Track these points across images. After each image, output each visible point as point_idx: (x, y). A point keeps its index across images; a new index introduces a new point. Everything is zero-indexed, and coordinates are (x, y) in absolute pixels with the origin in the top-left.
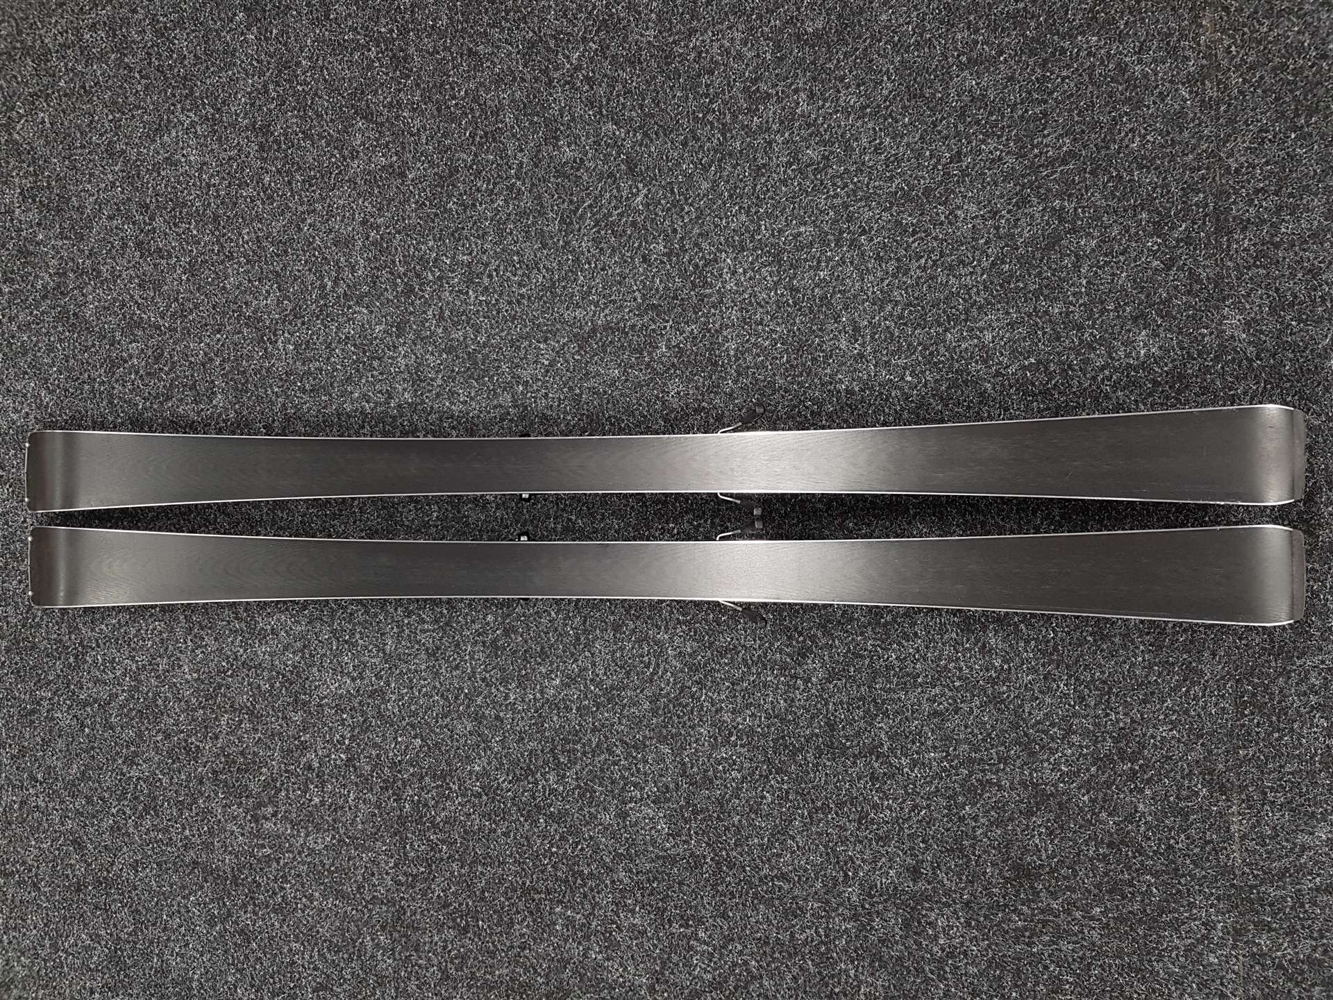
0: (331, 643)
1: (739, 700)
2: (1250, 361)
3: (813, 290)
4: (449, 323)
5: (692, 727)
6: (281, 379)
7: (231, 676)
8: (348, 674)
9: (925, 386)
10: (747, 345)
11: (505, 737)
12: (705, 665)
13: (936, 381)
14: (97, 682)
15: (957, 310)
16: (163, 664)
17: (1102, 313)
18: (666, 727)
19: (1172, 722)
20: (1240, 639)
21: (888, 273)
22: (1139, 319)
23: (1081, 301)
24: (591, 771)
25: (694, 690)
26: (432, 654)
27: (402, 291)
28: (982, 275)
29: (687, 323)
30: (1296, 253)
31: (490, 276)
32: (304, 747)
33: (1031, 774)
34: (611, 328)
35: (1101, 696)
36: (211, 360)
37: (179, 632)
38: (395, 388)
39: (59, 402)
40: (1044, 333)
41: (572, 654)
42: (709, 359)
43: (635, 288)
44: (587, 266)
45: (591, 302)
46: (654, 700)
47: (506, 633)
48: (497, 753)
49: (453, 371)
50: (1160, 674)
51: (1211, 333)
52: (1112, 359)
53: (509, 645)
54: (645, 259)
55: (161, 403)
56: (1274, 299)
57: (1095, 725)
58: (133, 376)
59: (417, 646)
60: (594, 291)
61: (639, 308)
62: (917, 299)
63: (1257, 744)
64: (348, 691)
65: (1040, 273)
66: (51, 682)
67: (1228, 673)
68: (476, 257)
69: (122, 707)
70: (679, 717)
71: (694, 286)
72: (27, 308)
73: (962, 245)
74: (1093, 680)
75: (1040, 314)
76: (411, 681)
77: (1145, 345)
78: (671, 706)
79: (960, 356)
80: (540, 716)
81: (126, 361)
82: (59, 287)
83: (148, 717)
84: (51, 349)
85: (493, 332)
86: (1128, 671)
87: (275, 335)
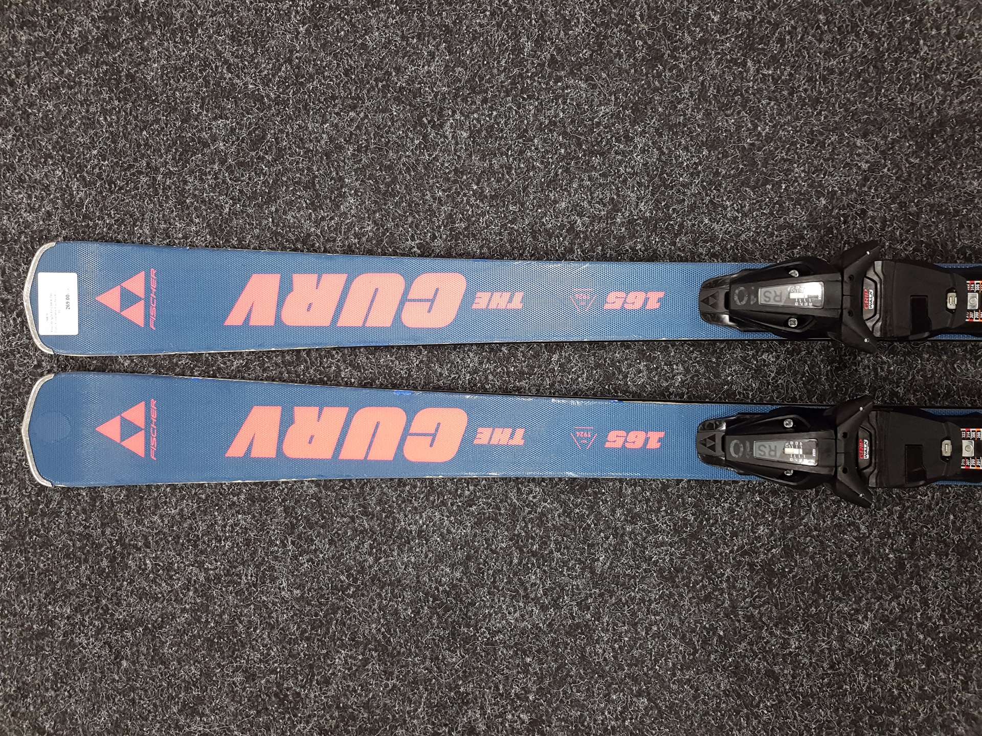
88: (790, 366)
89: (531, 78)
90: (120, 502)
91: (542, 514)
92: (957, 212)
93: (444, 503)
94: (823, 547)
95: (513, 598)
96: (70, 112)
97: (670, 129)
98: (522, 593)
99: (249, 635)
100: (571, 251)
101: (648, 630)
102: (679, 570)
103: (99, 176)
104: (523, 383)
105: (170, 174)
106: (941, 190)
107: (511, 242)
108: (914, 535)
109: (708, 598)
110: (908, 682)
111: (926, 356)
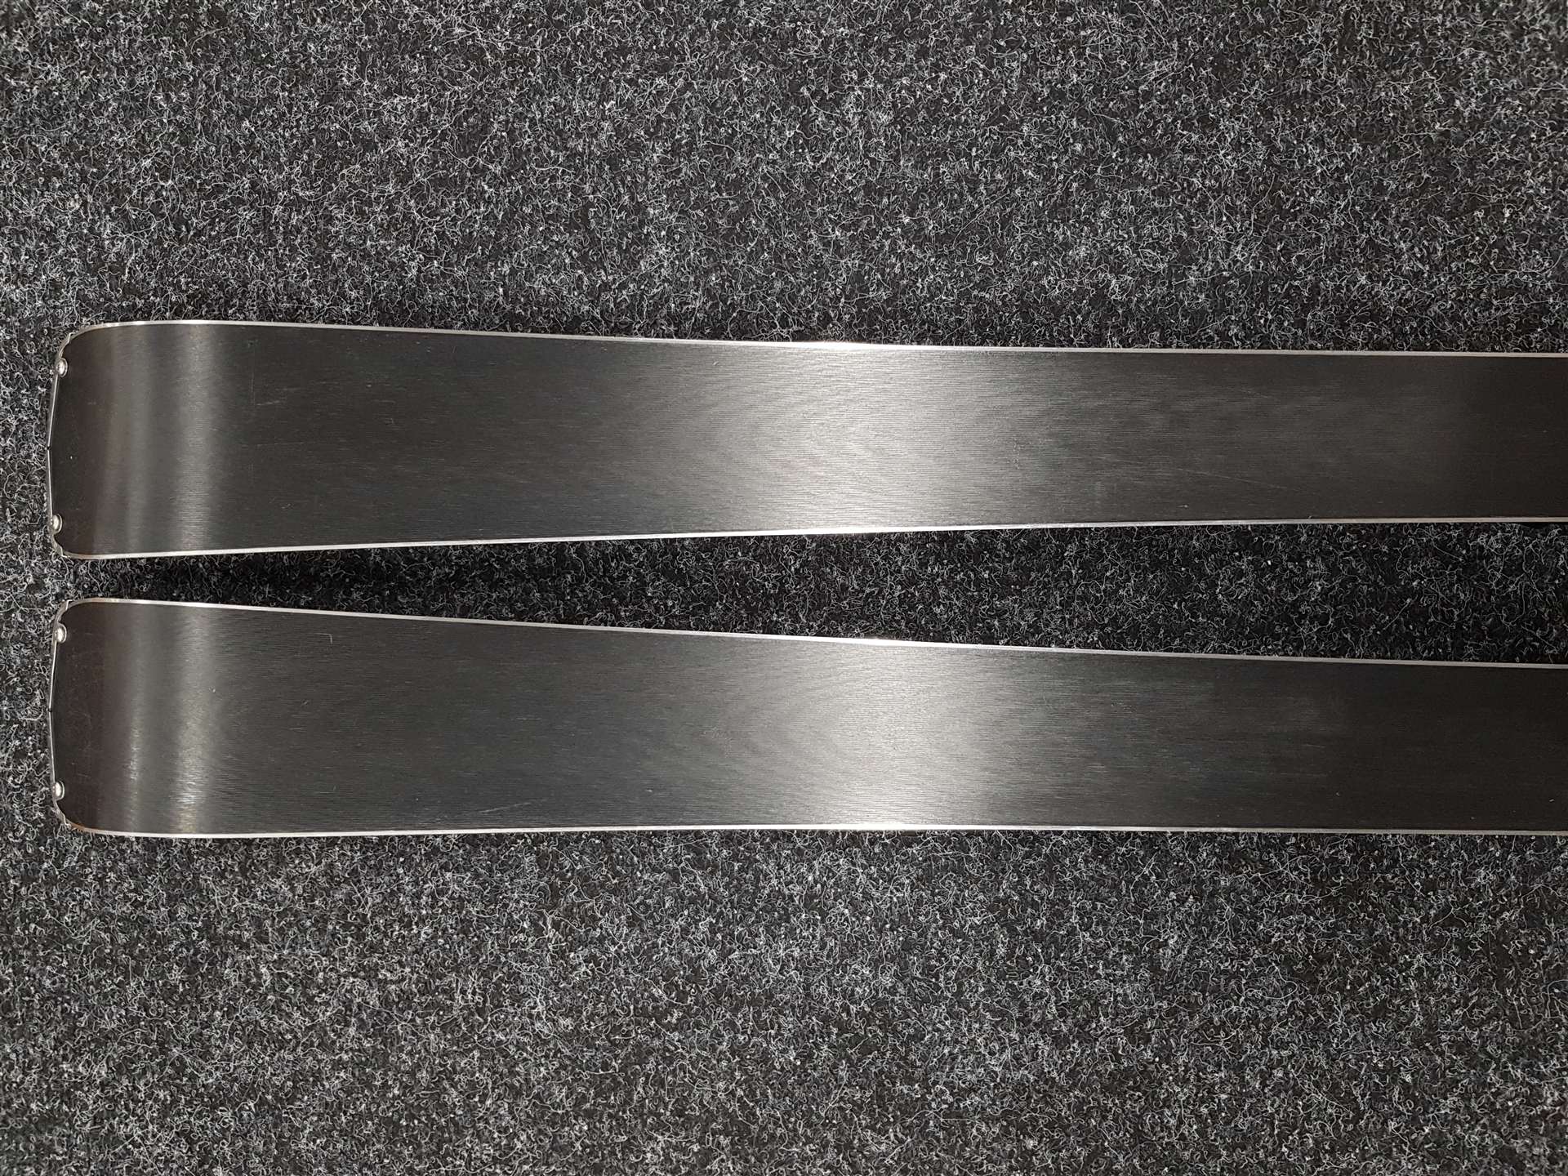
0: (990, 939)
4: (1369, 61)
6: (853, 206)
8: (1044, 1026)
14: (253, 1037)
16: (467, 989)
36: (636, 148)
37: (519, 903)
38: (1203, 235)
39: (155, 252)
47: (1532, 917)
49: (1380, 189)
53: (1539, 955)
55: (479, 264)
58: (390, 188)
59: (1257, 953)
69: (333, 1109)
76: (1236, 1047)
81: (370, 146)
83: (413, 1141)
84: (136, 106)
87: (836, 83)
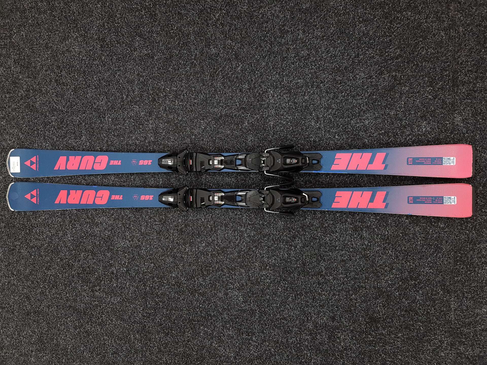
1: (270, 253)
2: (464, 134)
3: (302, 104)
5: (253, 263)
7: (85, 239)
9: (343, 140)
10: (277, 123)
11: (184, 264)
12: (258, 240)
13: (347, 138)
15: (356, 112)
17: (409, 114)
18: (243, 262)
19: (430, 267)
20: (457, 237)
21: (330, 98)
22: (423, 117)
23: (402, 110)
24: (215, 278)
25: (254, 249)
26: (158, 233)
27: (151, 100)
28: (365, 99)
29: (255, 114)
30: (482, 94)
31: (184, 95)
32: (111, 265)
33: (377, 284)
34: (227, 116)
35: (404, 256)
40: (388, 122)
41: (210, 235)
42: (263, 128)
43: (237, 101)
44: (219, 93)
45: (220, 106)
46: (239, 252)
48: (181, 270)
50: (426, 248)
51: (450, 123)
52: (413, 132)
54: (241, 91)
56: (474, 111)
57: (402, 266)
60: (221, 102)
61: (238, 109)
62: (341, 108)
63: (462, 275)
64: (127, 246)
65: (387, 100)
66: (20, 239)
67: (452, 249)
68: (178, 88)
70: (248, 259)
71: (258, 100)
72: (15, 103)
73: (358, 88)
74: (401, 250)
75: (386, 114)
77: (425, 127)
78: (245, 255)
79: (356, 129)
80: (197, 257)
82: (27, 96)
85: (184, 116)
86: (415, 247)
88: (186, 179)
89: (126, 105)
90: (31, 215)
91: (129, 218)
92: (224, 139)
93: (106, 215)
94: (194, 225)
95: (122, 239)
96: (18, 115)
97: (158, 118)
98: (124, 237)
99: (61, 249)
100: (136, 150)
101: (154, 247)
102: (161, 231)
103: (25, 131)
104: (125, 184)
105: (42, 131)
106: (221, 134)
107: (122, 147)
108: (215, 221)
109: (167, 238)
110: (214, 259)
111: (217, 176)
